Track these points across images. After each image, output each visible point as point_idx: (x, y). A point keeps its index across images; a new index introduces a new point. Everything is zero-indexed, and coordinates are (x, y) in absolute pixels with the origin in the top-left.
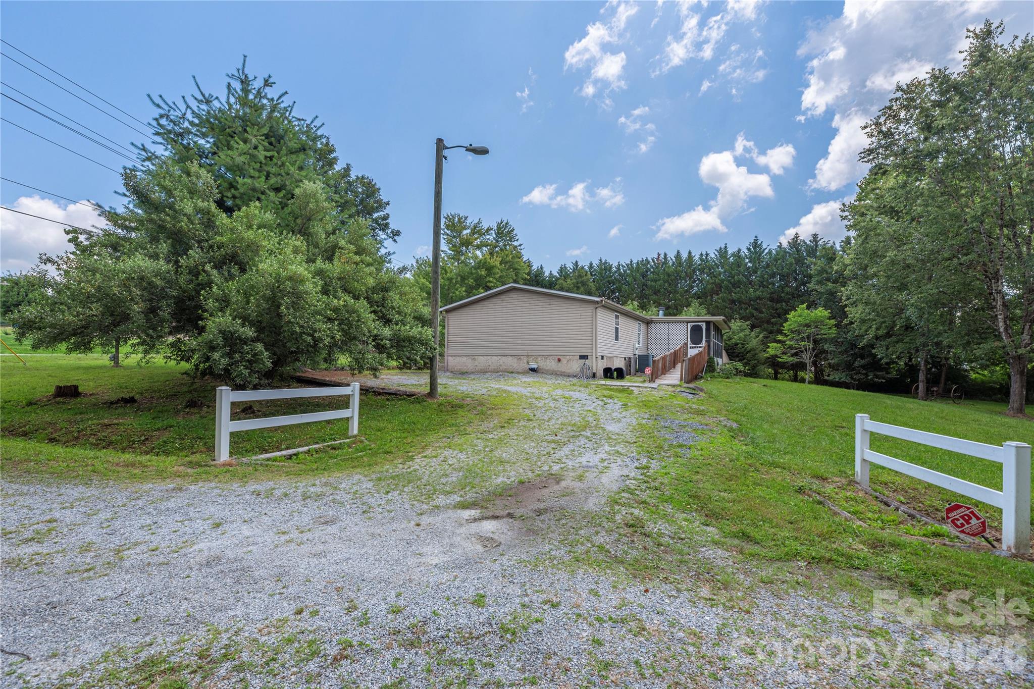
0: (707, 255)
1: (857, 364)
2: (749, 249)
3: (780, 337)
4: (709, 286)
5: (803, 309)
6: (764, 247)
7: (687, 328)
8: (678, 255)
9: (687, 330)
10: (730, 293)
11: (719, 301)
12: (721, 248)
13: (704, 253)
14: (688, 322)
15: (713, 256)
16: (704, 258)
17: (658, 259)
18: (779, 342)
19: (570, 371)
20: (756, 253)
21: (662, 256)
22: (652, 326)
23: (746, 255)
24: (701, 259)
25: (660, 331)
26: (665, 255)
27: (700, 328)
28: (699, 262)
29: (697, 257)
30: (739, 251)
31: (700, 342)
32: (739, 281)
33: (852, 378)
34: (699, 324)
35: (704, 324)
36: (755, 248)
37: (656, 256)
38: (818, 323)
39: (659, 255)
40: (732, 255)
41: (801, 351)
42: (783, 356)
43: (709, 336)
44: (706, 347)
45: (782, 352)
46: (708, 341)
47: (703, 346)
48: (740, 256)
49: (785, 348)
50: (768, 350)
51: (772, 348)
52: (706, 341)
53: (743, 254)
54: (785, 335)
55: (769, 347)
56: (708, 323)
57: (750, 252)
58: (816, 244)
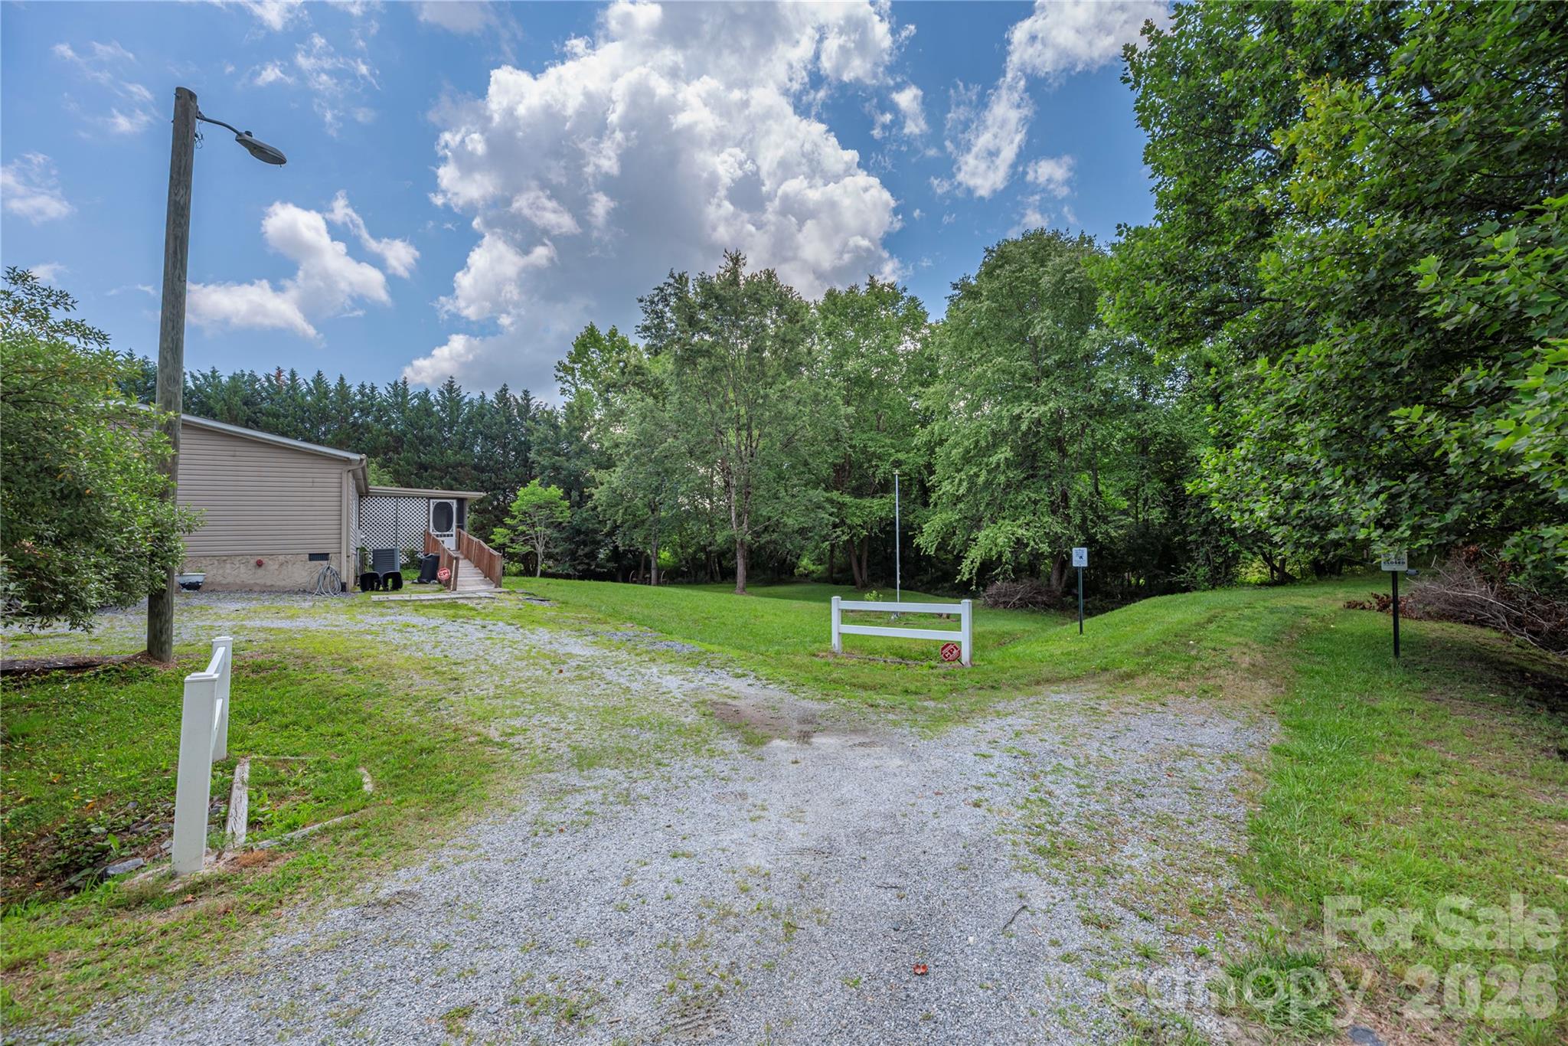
0: (373, 389)
1: (580, 552)
2: (441, 393)
3: (508, 521)
4: (383, 439)
5: (536, 484)
6: (463, 394)
7: (429, 506)
8: (319, 379)
9: (429, 510)
10: (418, 451)
11: (401, 463)
12: (396, 383)
13: (368, 384)
14: (429, 498)
15: (384, 392)
16: (368, 394)
17: (278, 377)
18: (508, 527)
19: (288, 583)
20: (451, 399)
21: (286, 375)
22: (367, 501)
23: (437, 401)
24: (362, 393)
25: (382, 509)
26: (293, 374)
27: (448, 507)
28: (358, 398)
29: (354, 389)
30: (427, 392)
31: (449, 528)
32: (429, 437)
33: (575, 569)
34: (449, 502)
35: (455, 501)
36: (450, 391)
37: (274, 372)
38: (549, 504)
39: (280, 372)
40: (416, 396)
41: (532, 538)
42: (514, 545)
43: (460, 519)
44: (459, 535)
45: (512, 541)
46: (461, 527)
47: (454, 533)
48: (429, 400)
49: (516, 534)
50: (492, 537)
51: (500, 534)
52: (458, 527)
53: (432, 398)
54: (514, 517)
55: (493, 533)
56: (461, 501)
57: (444, 397)
58: (528, 405)
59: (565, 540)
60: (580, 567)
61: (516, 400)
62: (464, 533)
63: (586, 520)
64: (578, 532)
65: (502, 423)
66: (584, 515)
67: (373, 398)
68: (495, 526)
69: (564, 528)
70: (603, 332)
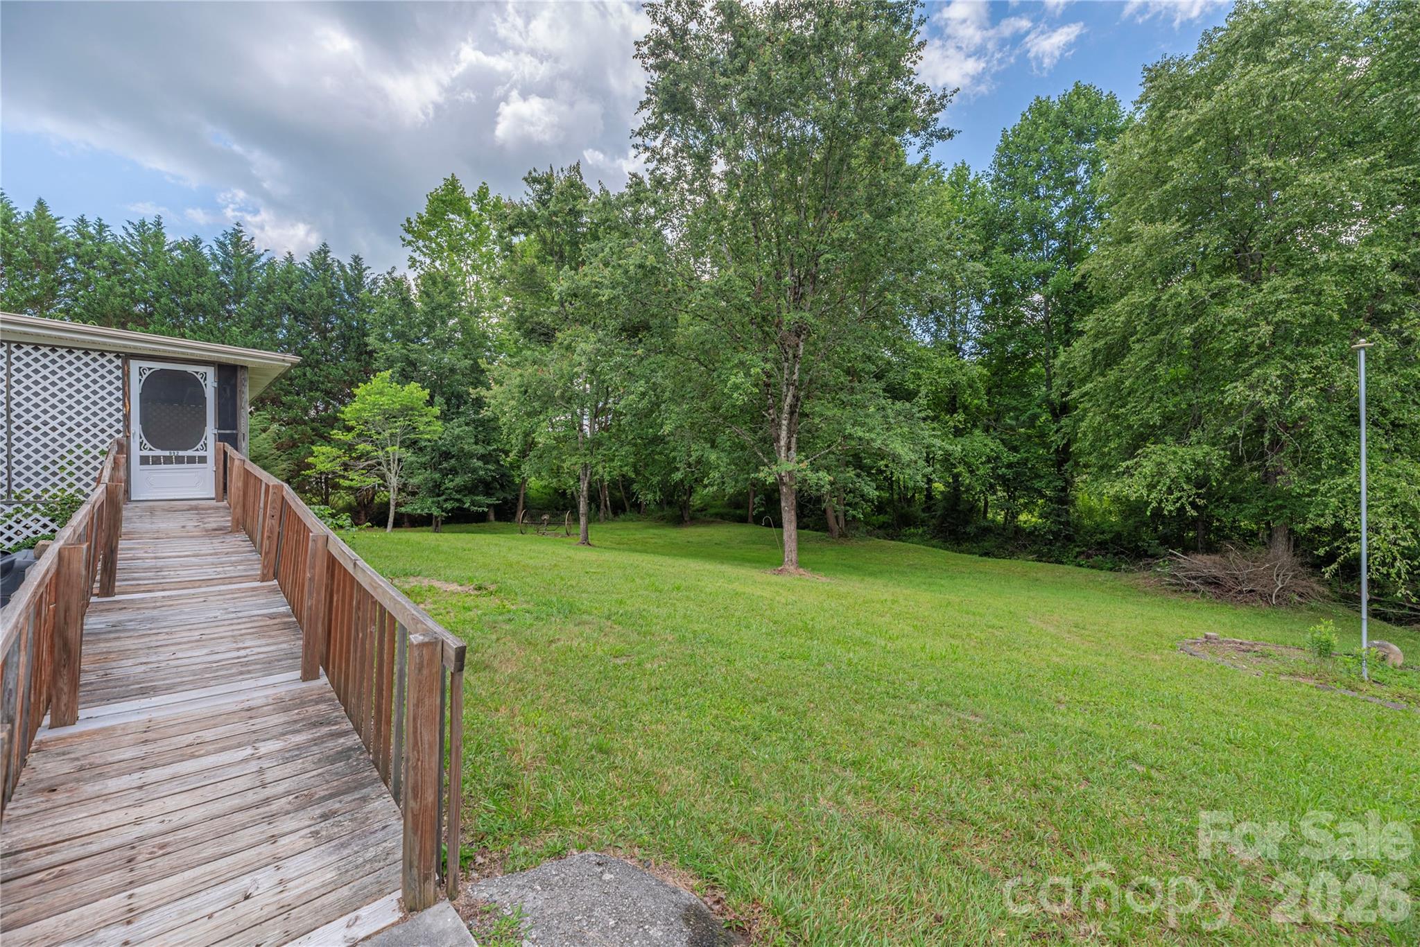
0: (101, 227)
2: (222, 245)
3: (337, 434)
5: (383, 380)
7: (126, 377)
9: (126, 390)
12: (143, 223)
13: (91, 219)
14: (127, 358)
15: (122, 234)
18: (339, 444)
20: (239, 257)
23: (214, 255)
27: (191, 386)
30: (197, 242)
31: (192, 438)
34: (190, 369)
35: (210, 372)
36: (236, 244)
38: (408, 412)
40: (178, 246)
41: (380, 464)
42: (351, 474)
43: (228, 419)
44: (224, 464)
45: (346, 467)
46: (229, 435)
47: (210, 453)
48: (200, 253)
49: (352, 457)
50: (311, 460)
51: (323, 458)
52: (221, 438)
53: (206, 251)
54: (349, 429)
55: (311, 454)
56: (229, 373)
57: (226, 253)
58: (360, 276)
59: (424, 466)
60: (448, 505)
61: (342, 267)
62: (239, 458)
63: (459, 437)
64: (446, 455)
65: (320, 295)
66: (457, 431)
67: (103, 241)
68: (313, 443)
69: (421, 449)
70: (469, 189)
